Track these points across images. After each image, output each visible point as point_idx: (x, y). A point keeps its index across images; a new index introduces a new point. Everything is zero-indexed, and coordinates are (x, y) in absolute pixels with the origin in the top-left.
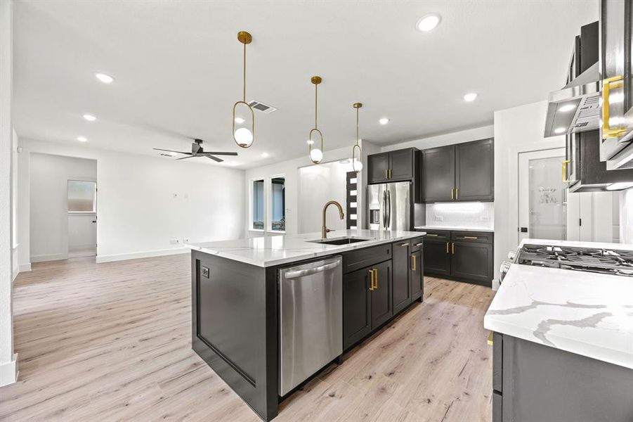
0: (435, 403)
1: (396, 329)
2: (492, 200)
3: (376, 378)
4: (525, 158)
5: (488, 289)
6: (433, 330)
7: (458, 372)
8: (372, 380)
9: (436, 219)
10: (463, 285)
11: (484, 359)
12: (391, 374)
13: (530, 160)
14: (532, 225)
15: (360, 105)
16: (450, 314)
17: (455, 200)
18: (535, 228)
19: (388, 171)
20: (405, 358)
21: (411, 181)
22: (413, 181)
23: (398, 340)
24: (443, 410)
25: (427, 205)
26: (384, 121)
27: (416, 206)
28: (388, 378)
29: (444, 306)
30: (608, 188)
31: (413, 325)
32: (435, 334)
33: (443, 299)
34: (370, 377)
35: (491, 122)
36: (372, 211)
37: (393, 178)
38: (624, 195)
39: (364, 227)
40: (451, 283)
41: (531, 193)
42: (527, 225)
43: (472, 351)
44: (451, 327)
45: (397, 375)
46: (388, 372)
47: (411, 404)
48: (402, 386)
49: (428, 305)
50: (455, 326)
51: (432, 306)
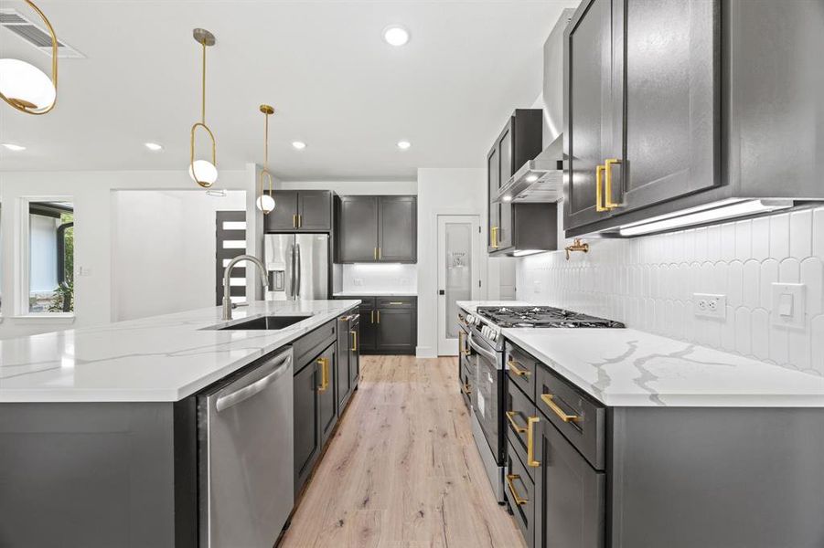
0: (428, 513)
1: (343, 436)
2: (414, 261)
3: (349, 519)
4: (443, 220)
5: (412, 357)
6: (386, 420)
7: (430, 462)
8: (346, 526)
9: (356, 283)
10: (389, 358)
11: (444, 436)
12: (366, 502)
13: (447, 224)
14: (447, 287)
15: (270, 111)
16: (392, 395)
17: (377, 261)
18: (450, 289)
19: (297, 218)
20: (372, 471)
21: (328, 233)
22: (332, 234)
23: (352, 450)
24: (439, 516)
25: (344, 265)
26: (299, 145)
27: (335, 267)
28: (364, 511)
29: (382, 386)
30: (515, 255)
31: (361, 422)
32: (389, 426)
33: (377, 380)
34: (342, 522)
35: (414, 178)
36: (271, 273)
37: (304, 227)
38: (521, 260)
39: (259, 296)
40: (377, 358)
41: (447, 256)
42: (444, 288)
43: (430, 431)
44: (400, 411)
45: (373, 499)
46: (361, 502)
47: (406, 532)
48: (386, 511)
49: (365, 391)
50: (403, 408)
51: (370, 391)
